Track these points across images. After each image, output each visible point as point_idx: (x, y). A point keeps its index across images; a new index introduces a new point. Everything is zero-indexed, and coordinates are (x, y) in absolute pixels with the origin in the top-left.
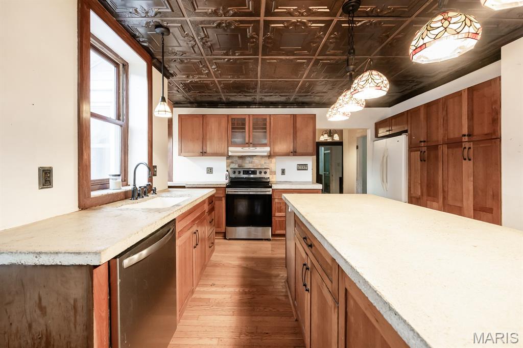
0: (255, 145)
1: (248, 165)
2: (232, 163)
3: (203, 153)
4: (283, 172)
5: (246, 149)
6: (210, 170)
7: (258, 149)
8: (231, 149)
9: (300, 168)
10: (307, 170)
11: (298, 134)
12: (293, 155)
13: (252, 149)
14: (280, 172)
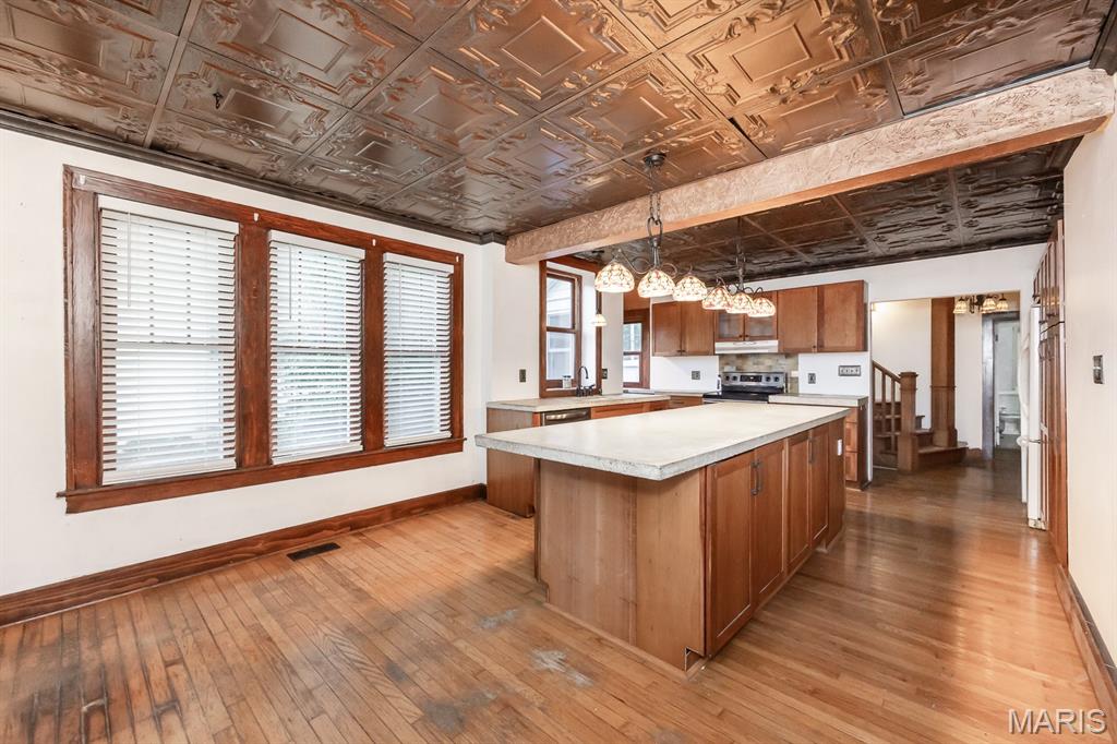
0: (753, 339)
1: (751, 368)
2: (727, 364)
3: (682, 352)
4: (812, 378)
5: (740, 344)
6: (696, 375)
7: (759, 344)
8: (717, 345)
9: (845, 372)
10: (859, 375)
11: (826, 317)
12: (819, 352)
13: (748, 344)
14: (807, 379)
